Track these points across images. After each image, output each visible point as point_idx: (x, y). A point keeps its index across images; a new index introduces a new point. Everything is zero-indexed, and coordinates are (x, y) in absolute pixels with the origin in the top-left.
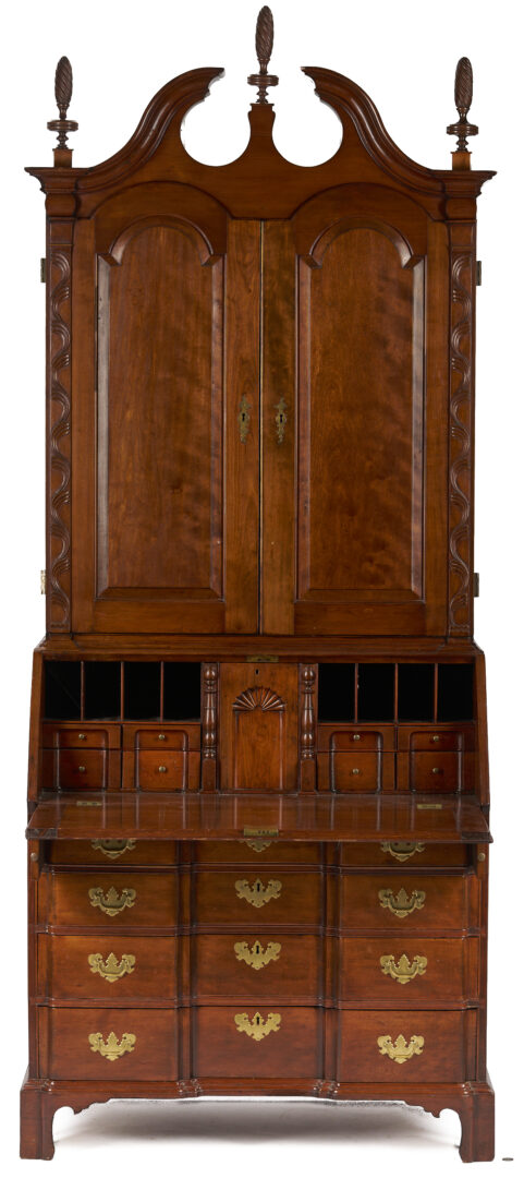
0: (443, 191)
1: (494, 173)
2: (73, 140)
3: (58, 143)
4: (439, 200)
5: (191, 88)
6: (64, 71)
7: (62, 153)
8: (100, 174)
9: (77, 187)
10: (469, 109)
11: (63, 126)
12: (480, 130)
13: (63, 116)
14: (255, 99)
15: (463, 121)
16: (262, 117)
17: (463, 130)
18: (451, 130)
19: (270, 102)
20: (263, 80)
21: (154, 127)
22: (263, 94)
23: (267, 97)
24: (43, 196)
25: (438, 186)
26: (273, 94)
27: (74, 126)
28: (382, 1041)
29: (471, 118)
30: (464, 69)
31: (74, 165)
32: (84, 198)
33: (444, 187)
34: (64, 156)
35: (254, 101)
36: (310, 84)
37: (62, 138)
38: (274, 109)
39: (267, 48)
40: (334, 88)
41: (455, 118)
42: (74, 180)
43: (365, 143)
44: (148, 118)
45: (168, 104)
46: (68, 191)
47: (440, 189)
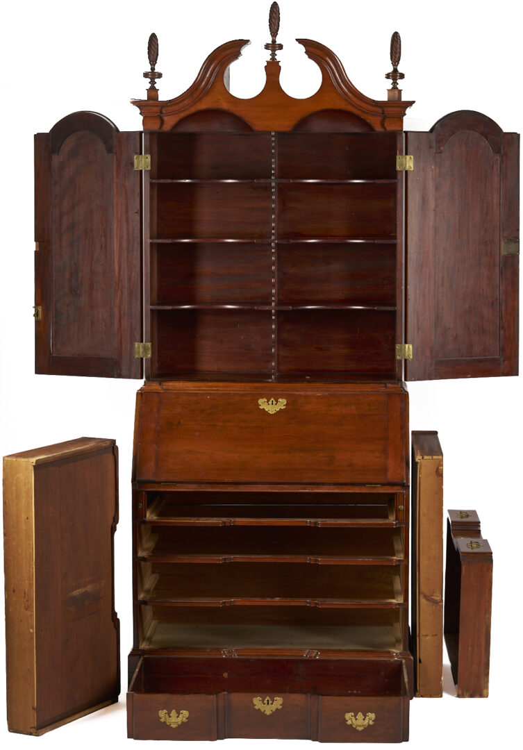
0: (383, 113)
1: (414, 102)
2: (159, 83)
3: (150, 85)
4: (380, 118)
5: (230, 51)
6: (153, 42)
7: (153, 91)
8: (175, 104)
9: (161, 112)
10: (398, 63)
11: (153, 76)
12: (405, 76)
13: (153, 69)
14: (269, 58)
15: (395, 71)
16: (273, 69)
17: (395, 76)
18: (388, 76)
19: (278, 60)
20: (274, 47)
21: (208, 76)
22: (273, 55)
23: (276, 57)
24: (141, 118)
25: (380, 110)
26: (280, 55)
27: (160, 76)
28: (348, 716)
29: (400, 69)
30: (396, 39)
31: (160, 99)
32: (166, 119)
33: (383, 111)
34: (153, 93)
35: (269, 60)
36: (302, 48)
37: (153, 83)
38: (280, 64)
39: (276, 28)
40: (316, 51)
41: (390, 69)
42: (159, 108)
43: (335, 84)
44: (205, 68)
45: (216, 61)
46: (156, 115)
47: (381, 111)
